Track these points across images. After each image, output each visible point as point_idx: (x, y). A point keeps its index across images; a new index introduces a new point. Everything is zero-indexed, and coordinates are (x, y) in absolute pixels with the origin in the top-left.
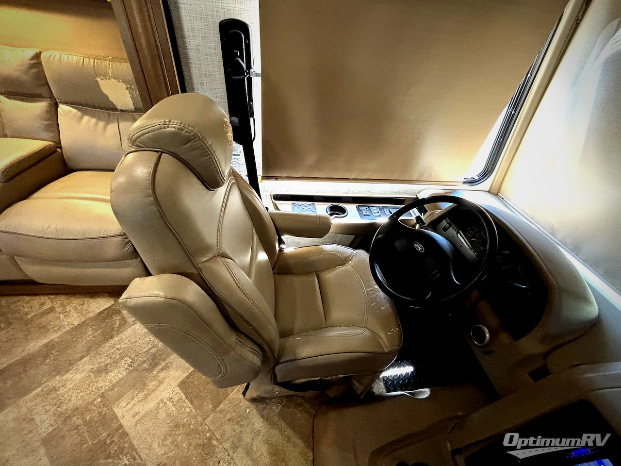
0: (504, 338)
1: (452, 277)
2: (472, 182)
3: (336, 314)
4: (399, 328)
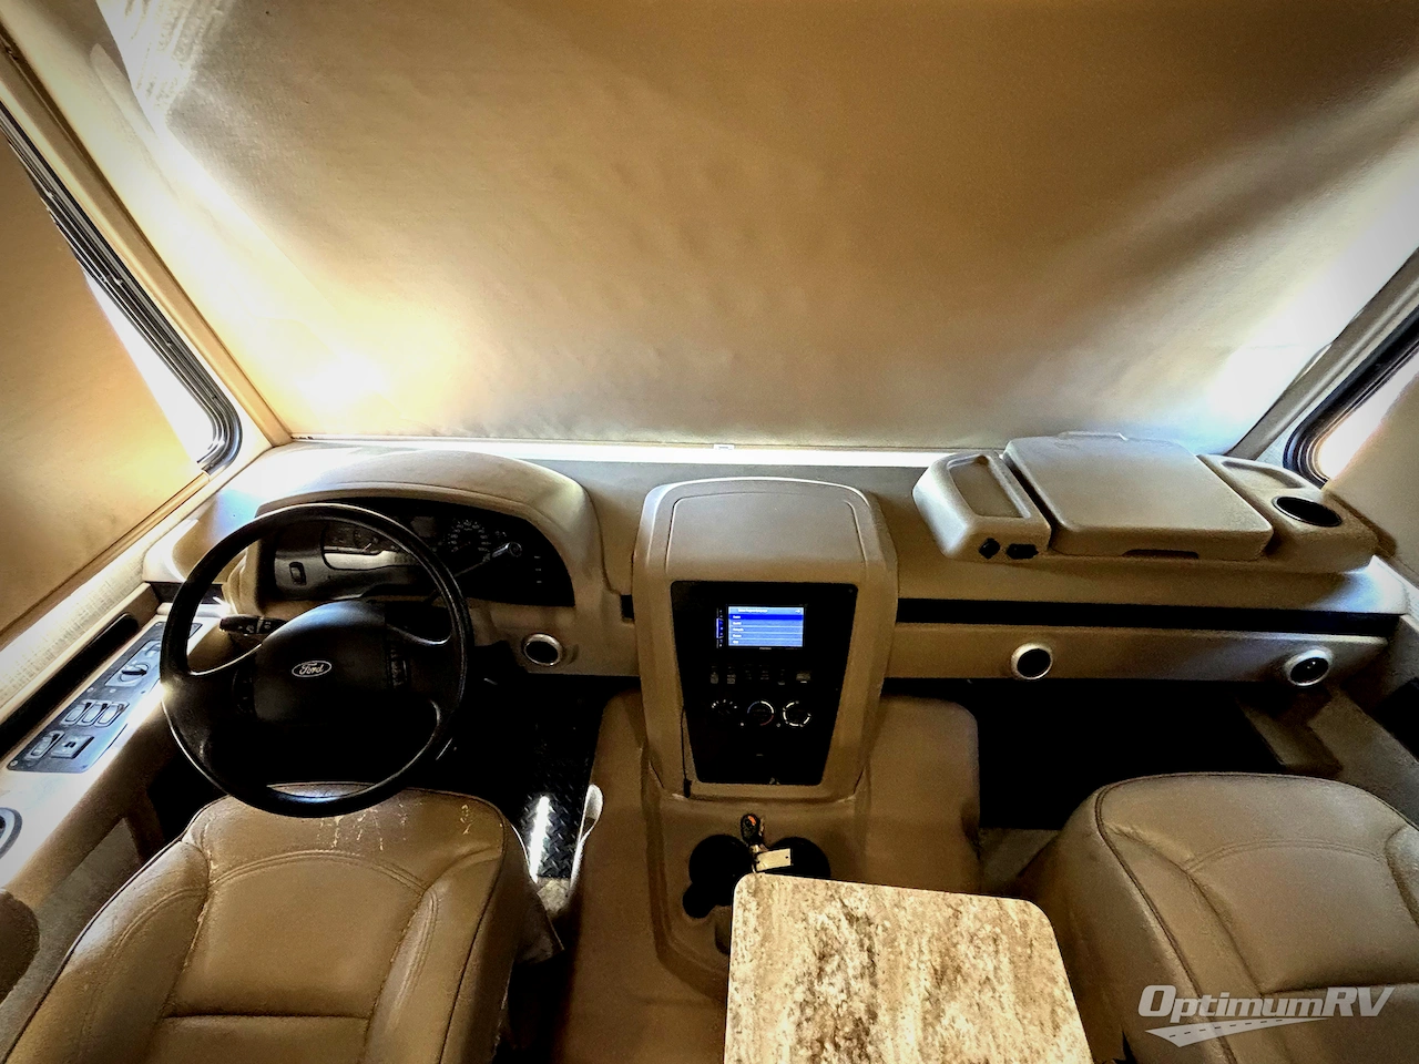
0: (564, 618)
1: (423, 645)
2: (221, 458)
3: (347, 975)
4: (464, 800)
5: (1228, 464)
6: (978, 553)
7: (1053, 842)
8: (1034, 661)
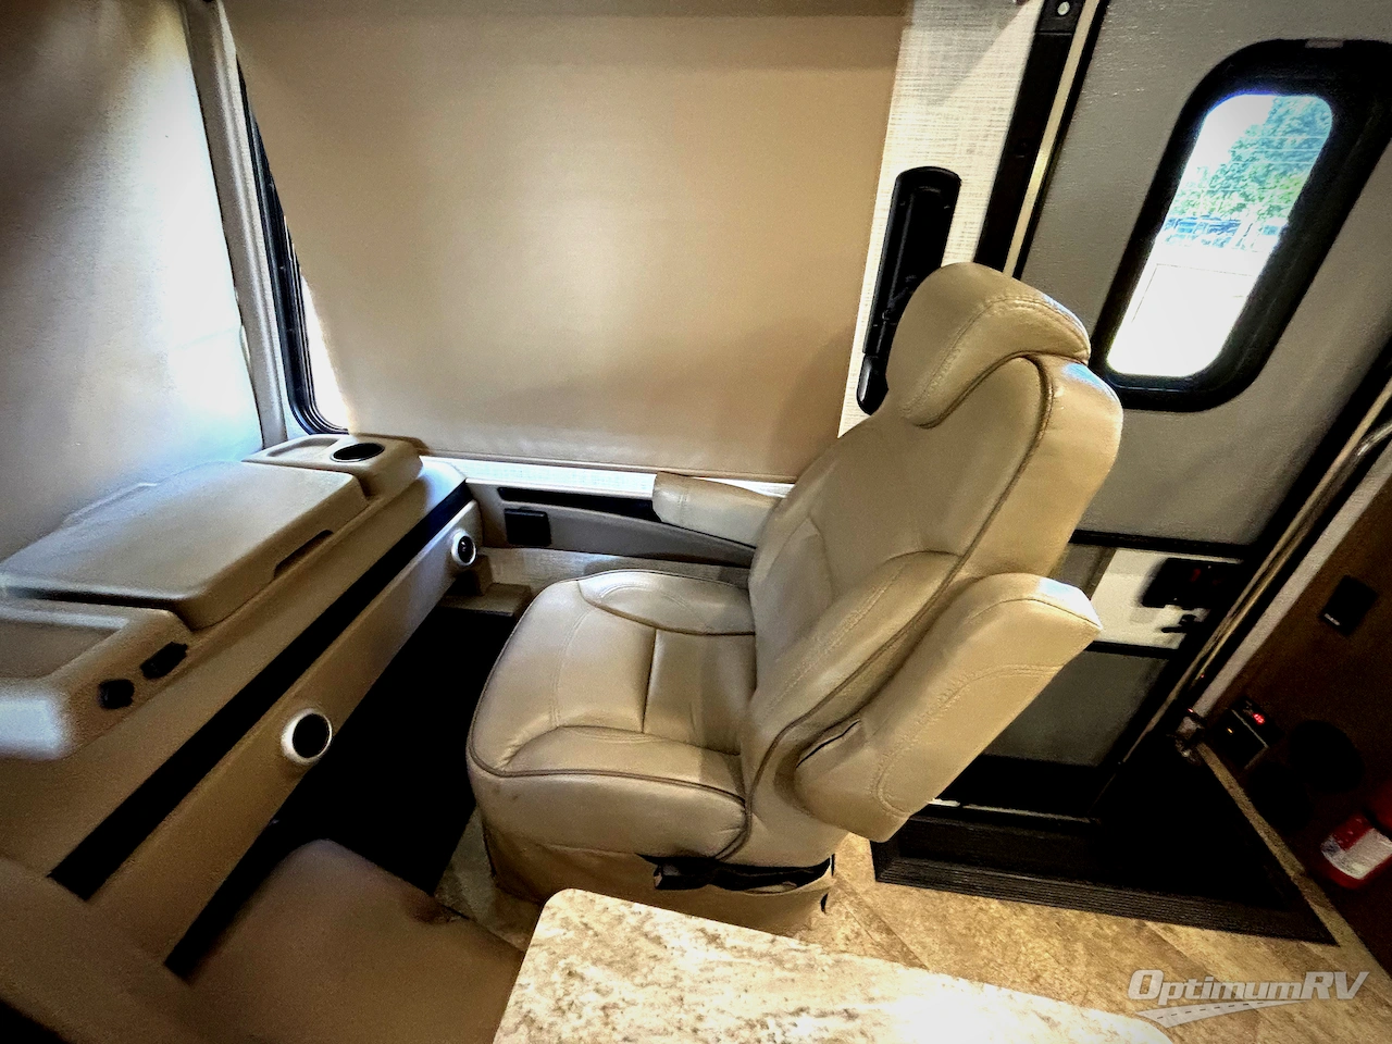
5: (273, 454)
6: (104, 713)
7: (486, 825)
8: (308, 735)
